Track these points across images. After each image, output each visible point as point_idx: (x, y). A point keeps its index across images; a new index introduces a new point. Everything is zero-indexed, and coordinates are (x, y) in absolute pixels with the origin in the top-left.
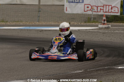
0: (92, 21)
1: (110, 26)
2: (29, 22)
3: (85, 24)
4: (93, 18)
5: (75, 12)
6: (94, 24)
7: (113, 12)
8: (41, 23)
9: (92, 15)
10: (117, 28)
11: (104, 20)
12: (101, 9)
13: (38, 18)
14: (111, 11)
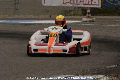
0: (73, 14)
1: (94, 19)
2: (7, 15)
3: (67, 17)
5: (54, 5)
6: (75, 17)
7: (93, 5)
8: (20, 17)
9: (73, 8)
10: (102, 21)
11: (89, 13)
12: (80, 1)
13: (16, 11)
14: (91, 3)
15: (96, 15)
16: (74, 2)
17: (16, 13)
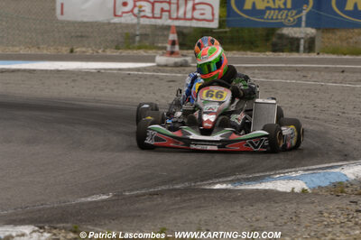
0: (137, 44)
1: (189, 59)
3: (117, 53)
4: (141, 35)
7: (197, 19)
9: (138, 28)
12: (162, 10)
14: (193, 16)
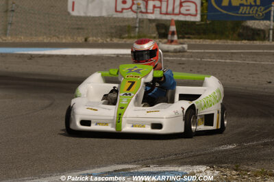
0: (137, 34)
1: (185, 46)
3: (122, 41)
9: (138, 21)
10: (202, 51)
12: (154, 7)
13: (9, 27)
14: (180, 11)
15: (189, 38)
16: (139, 8)
17: (8, 32)
